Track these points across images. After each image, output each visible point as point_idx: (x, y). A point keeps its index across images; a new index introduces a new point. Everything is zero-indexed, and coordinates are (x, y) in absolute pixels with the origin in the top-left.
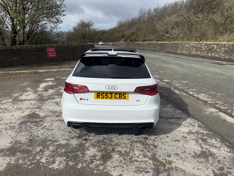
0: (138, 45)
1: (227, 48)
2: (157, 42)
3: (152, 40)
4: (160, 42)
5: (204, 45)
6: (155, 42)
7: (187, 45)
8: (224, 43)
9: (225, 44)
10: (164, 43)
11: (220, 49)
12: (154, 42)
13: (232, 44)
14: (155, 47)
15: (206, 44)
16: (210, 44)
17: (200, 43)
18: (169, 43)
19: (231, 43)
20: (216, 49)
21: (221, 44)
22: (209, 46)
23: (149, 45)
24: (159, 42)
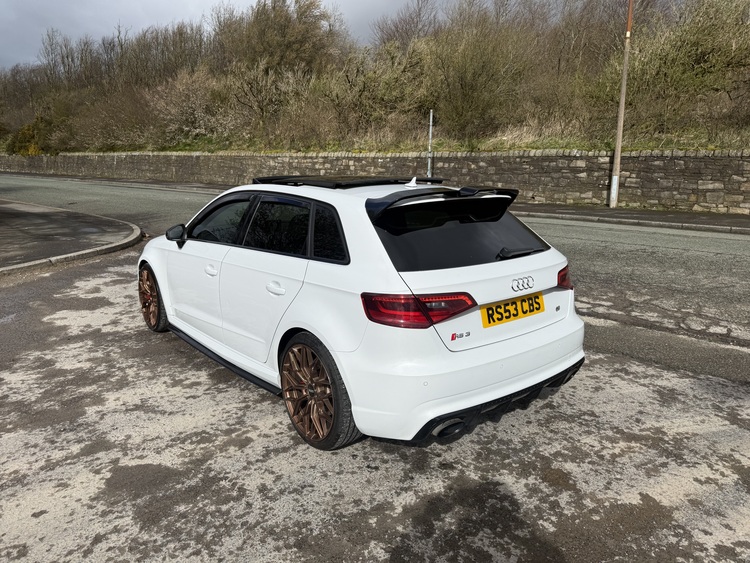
0: (83, 163)
1: (382, 167)
2: (162, 153)
3: (141, 148)
4: (175, 153)
5: (321, 160)
6: (155, 153)
7: (272, 163)
8: (373, 155)
9: (374, 158)
10: (192, 157)
11: (365, 171)
12: (151, 154)
13: (390, 158)
14: (157, 170)
15: (325, 158)
16: (338, 159)
17: (310, 155)
18: (209, 158)
19: (389, 155)
20: (355, 170)
21: (366, 158)
22: (335, 163)
23: (133, 163)
24: (169, 153)
